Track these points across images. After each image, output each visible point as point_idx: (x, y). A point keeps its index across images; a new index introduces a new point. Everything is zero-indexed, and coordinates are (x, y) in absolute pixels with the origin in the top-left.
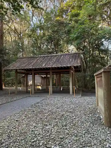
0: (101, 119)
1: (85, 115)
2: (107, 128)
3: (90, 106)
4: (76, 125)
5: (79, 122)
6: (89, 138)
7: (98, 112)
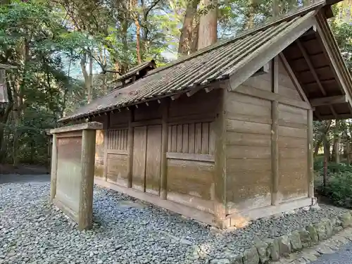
0: (67, 221)
1: (30, 220)
2: (84, 232)
3: (32, 202)
4: (18, 244)
5: (23, 236)
6: (57, 255)
7: (58, 209)
